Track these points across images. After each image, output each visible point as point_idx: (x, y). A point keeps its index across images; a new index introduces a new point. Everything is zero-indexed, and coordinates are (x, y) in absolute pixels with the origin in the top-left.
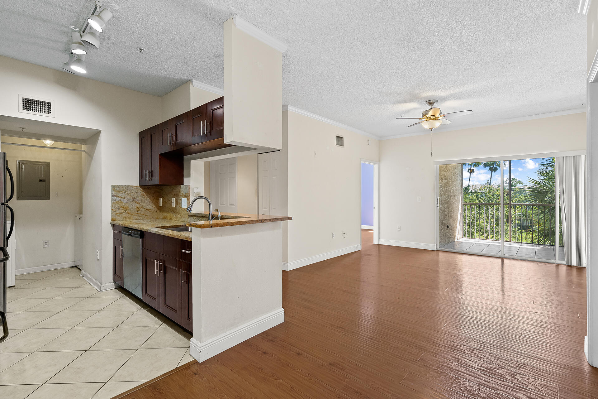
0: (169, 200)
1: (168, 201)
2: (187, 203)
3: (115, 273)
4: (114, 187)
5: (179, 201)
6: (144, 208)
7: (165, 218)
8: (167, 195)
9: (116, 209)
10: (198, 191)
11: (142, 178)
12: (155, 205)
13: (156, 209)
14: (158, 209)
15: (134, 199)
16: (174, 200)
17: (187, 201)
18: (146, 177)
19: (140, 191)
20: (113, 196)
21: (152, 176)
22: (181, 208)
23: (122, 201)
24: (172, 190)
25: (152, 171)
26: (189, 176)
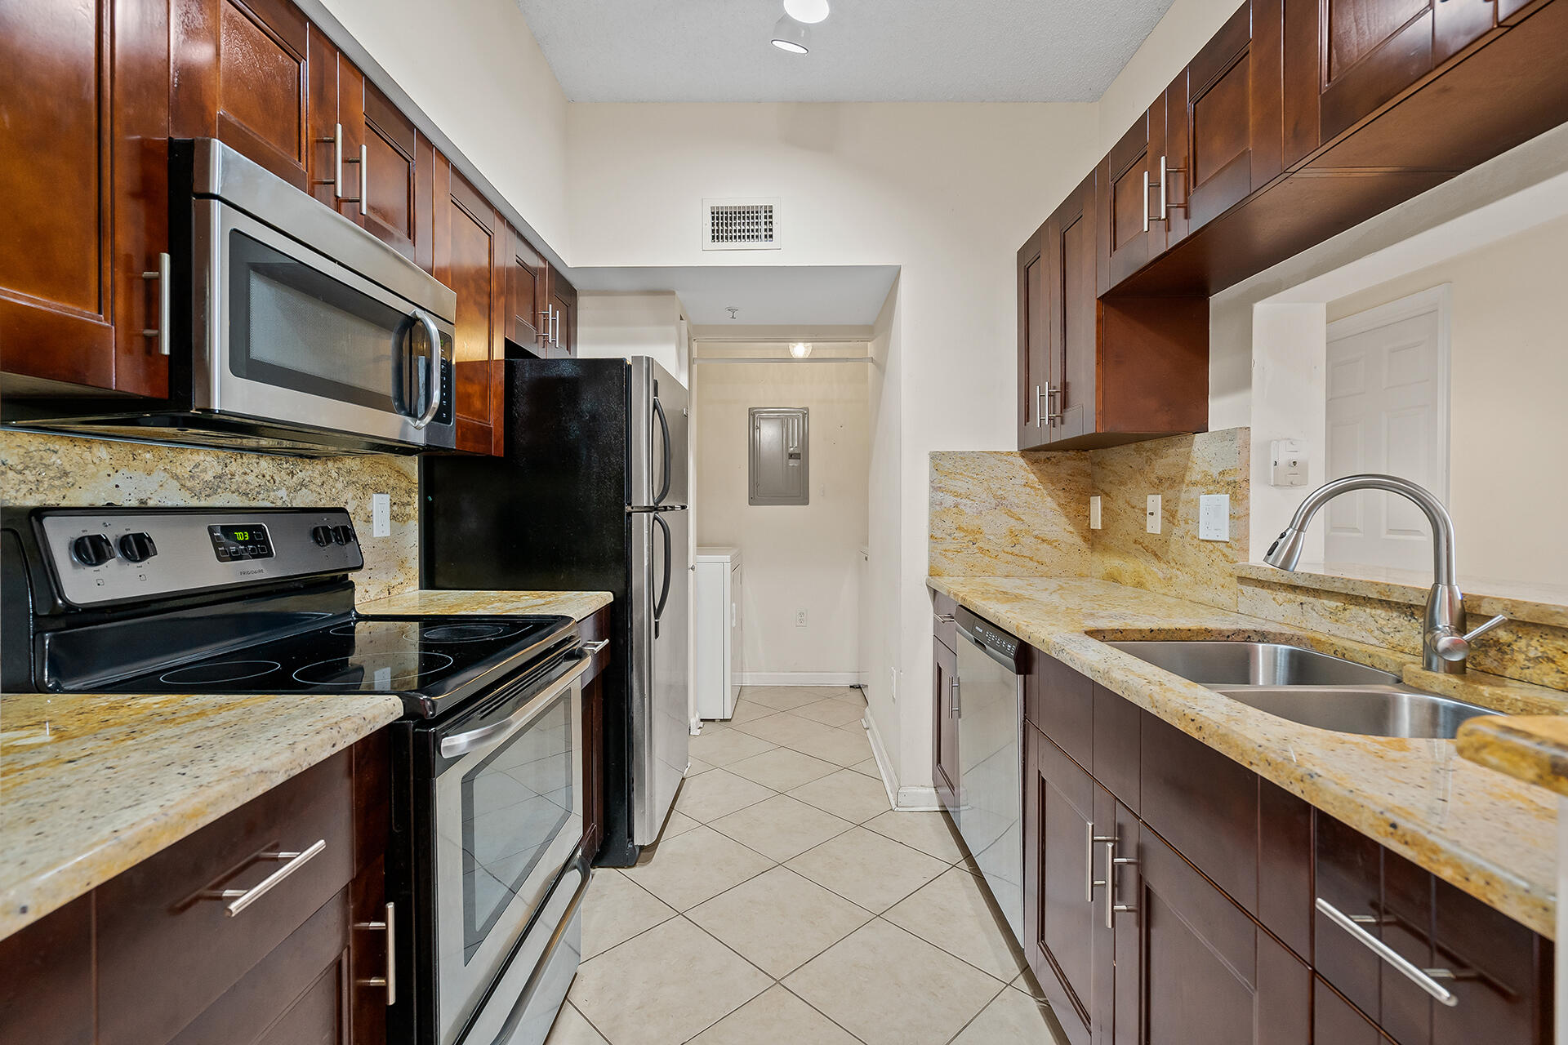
0: (1134, 502)
1: (1129, 509)
2: (1231, 517)
3: (939, 761)
4: (936, 458)
5: (1182, 511)
6: (1036, 533)
7: (1115, 580)
8: (1122, 483)
9: (944, 536)
10: (1294, 457)
11: (1027, 419)
12: (1074, 525)
13: (1078, 541)
14: (1085, 539)
15: (1000, 502)
16: (1154, 502)
17: (1232, 506)
18: (1042, 411)
19: (1023, 470)
20: (935, 488)
21: (1065, 404)
22: (1195, 542)
23: (961, 507)
24: (1149, 460)
25: (1065, 385)
26: (1242, 381)
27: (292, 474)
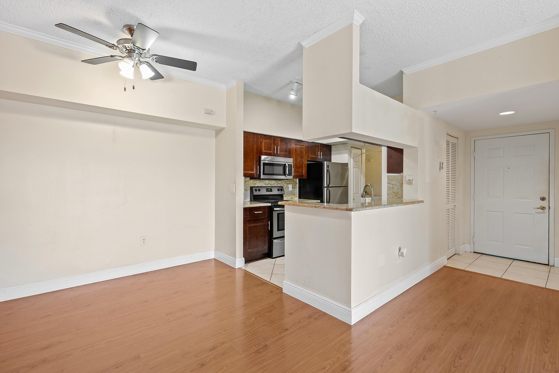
9: (390, 194)
10: (409, 179)
20: (388, 183)
23: (394, 187)
27: (277, 182)
